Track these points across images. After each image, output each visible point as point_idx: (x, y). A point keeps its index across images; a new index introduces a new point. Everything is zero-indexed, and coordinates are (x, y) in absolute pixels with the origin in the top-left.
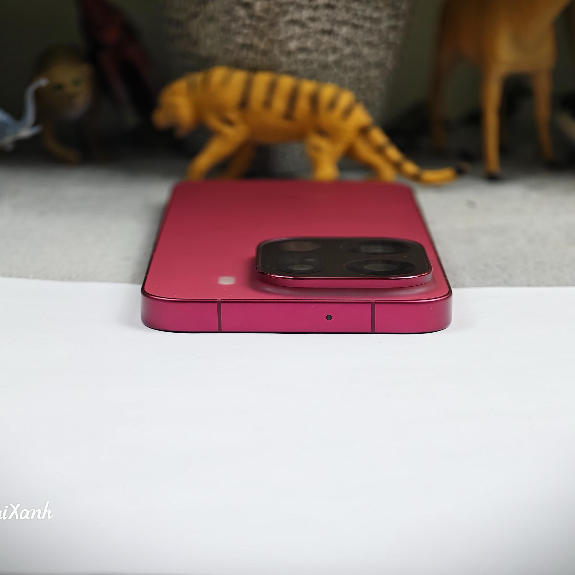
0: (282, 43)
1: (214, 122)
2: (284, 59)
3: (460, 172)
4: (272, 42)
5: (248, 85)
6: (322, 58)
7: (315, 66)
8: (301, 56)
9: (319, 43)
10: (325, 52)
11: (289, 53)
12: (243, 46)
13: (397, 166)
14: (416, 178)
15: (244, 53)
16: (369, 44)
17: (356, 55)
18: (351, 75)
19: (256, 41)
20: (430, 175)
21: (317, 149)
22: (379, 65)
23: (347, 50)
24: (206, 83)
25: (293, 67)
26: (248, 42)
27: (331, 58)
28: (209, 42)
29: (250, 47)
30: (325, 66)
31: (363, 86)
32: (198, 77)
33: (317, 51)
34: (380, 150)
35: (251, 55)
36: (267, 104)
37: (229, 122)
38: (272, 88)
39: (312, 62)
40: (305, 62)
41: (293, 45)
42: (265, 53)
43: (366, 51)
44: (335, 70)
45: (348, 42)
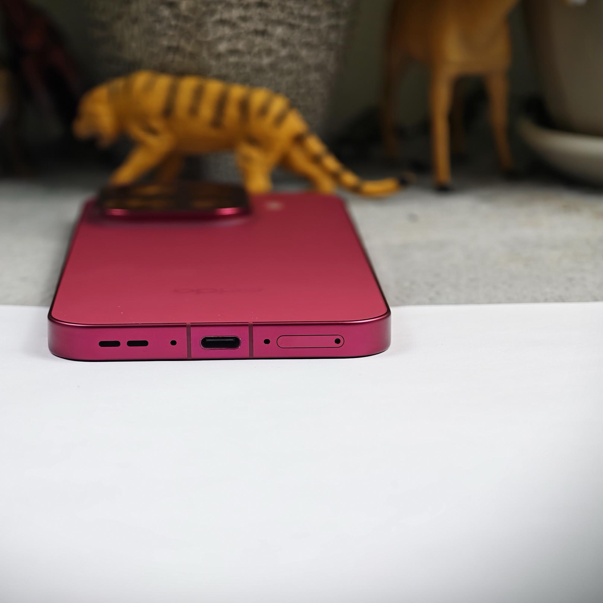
0: (210, 45)
1: (137, 132)
2: (213, 63)
3: (403, 183)
4: (200, 44)
5: (173, 92)
6: (256, 60)
7: (248, 70)
8: (233, 59)
9: (251, 45)
10: (259, 54)
11: (219, 56)
12: (169, 49)
13: (335, 177)
14: (356, 190)
15: (170, 57)
16: (308, 45)
17: (292, 57)
18: (289, 79)
19: (183, 43)
20: (371, 187)
21: (247, 159)
22: (320, 68)
23: (284, 52)
24: (128, 89)
25: (224, 71)
26: (174, 44)
27: (266, 61)
28: (134, 45)
29: (176, 50)
30: (259, 70)
31: (302, 91)
32: (119, 84)
33: (249, 53)
34: (316, 160)
35: (178, 58)
36: (194, 111)
37: (153, 132)
38: (199, 93)
39: (244, 66)
40: (237, 65)
41: (223, 47)
42: (192, 56)
43: (304, 53)
44: (271, 74)
45: (284, 43)
